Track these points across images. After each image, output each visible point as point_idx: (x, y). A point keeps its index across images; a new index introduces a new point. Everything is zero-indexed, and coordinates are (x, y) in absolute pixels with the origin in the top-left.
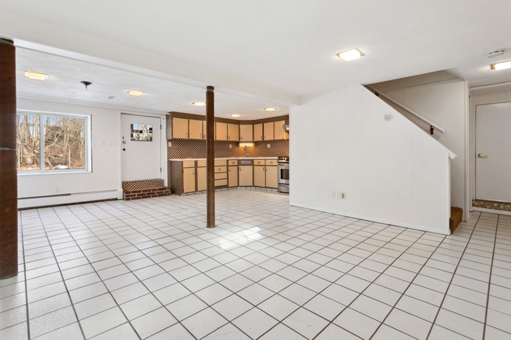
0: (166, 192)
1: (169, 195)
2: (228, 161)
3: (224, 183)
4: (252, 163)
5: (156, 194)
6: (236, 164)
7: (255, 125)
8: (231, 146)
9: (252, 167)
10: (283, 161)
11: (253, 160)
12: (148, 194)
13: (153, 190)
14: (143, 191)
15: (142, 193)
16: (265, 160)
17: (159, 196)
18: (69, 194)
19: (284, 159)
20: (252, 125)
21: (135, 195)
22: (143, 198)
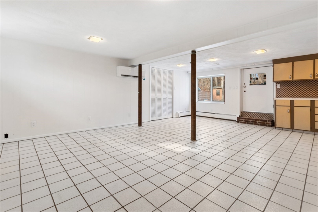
0: (266, 123)
1: (269, 126)
5: (257, 123)
12: (251, 121)
13: (256, 120)
14: (248, 119)
15: (247, 120)
17: (260, 125)
18: (215, 113)
21: (242, 120)
22: (247, 123)
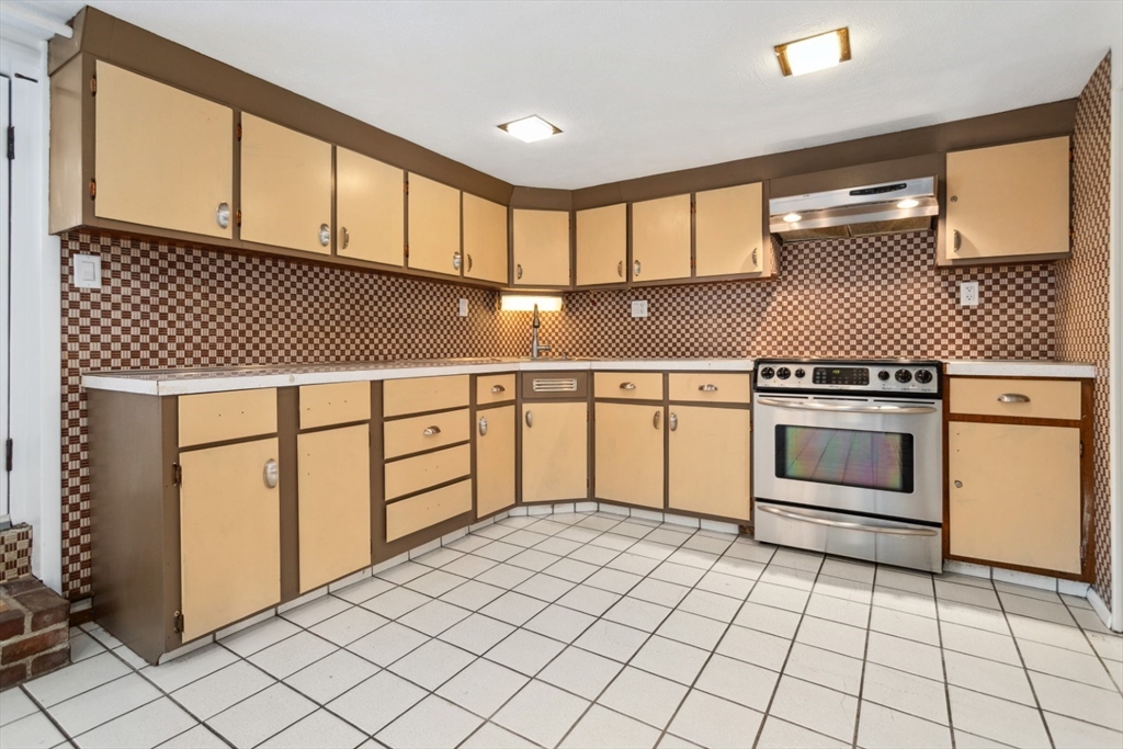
2: (474, 377)
3: (456, 501)
4: (585, 389)
6: (510, 394)
7: (580, 214)
8: (464, 308)
9: (583, 407)
10: (792, 382)
11: (591, 372)
16: (665, 373)
19: (800, 374)
20: (565, 215)
